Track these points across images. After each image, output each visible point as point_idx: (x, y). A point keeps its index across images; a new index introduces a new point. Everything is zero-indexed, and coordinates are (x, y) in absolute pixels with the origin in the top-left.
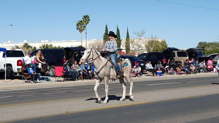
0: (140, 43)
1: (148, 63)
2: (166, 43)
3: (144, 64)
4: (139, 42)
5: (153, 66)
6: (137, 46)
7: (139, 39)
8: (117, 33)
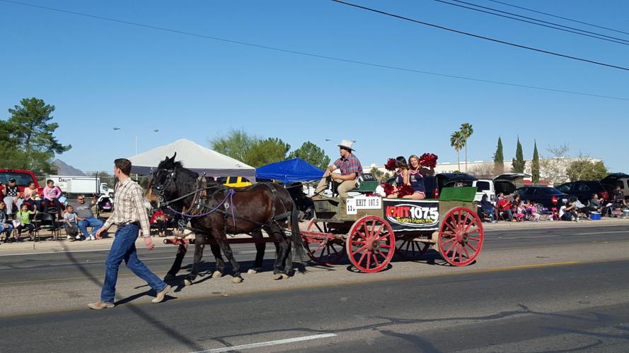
0: (558, 166)
4: (556, 164)
6: (554, 171)
7: (558, 159)
8: (517, 150)
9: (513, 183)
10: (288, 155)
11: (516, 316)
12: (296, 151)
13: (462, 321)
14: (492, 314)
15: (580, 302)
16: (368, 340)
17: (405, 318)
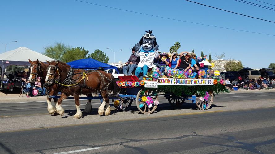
0: (220, 64)
1: (226, 79)
2: (241, 64)
5: (231, 82)
6: (218, 66)
7: (220, 61)
10: (87, 56)
11: (190, 137)
12: (92, 54)
13: (164, 140)
14: (179, 136)
15: (221, 130)
16: (116, 150)
17: (137, 139)
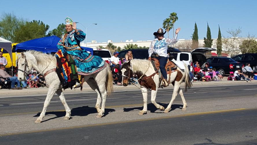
3: (240, 67)
4: (233, 42)
6: (231, 46)
7: (234, 39)
8: (207, 32)
9: (204, 54)
10: (47, 33)
12: (54, 30)
15: (246, 136)
